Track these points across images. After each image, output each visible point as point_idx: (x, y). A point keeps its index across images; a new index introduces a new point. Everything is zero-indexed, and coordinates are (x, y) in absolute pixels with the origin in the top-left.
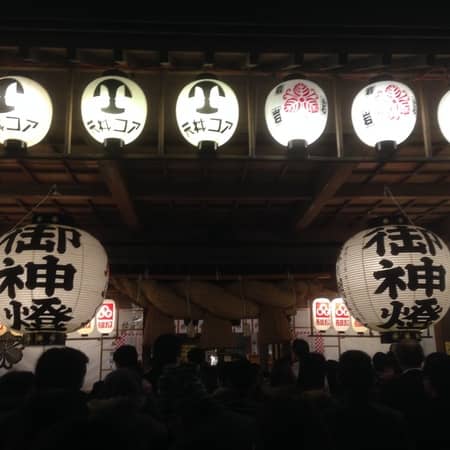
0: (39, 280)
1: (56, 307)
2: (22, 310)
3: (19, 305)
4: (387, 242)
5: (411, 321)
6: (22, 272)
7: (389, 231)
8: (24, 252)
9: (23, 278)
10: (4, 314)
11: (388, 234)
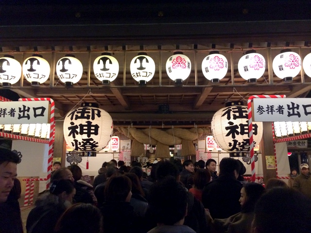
0: (84, 131)
1: (92, 142)
2: (78, 143)
3: (77, 141)
4: (232, 113)
5: (242, 148)
6: (78, 128)
7: (233, 109)
8: (78, 119)
9: (78, 130)
10: (72, 144)
11: (233, 110)
